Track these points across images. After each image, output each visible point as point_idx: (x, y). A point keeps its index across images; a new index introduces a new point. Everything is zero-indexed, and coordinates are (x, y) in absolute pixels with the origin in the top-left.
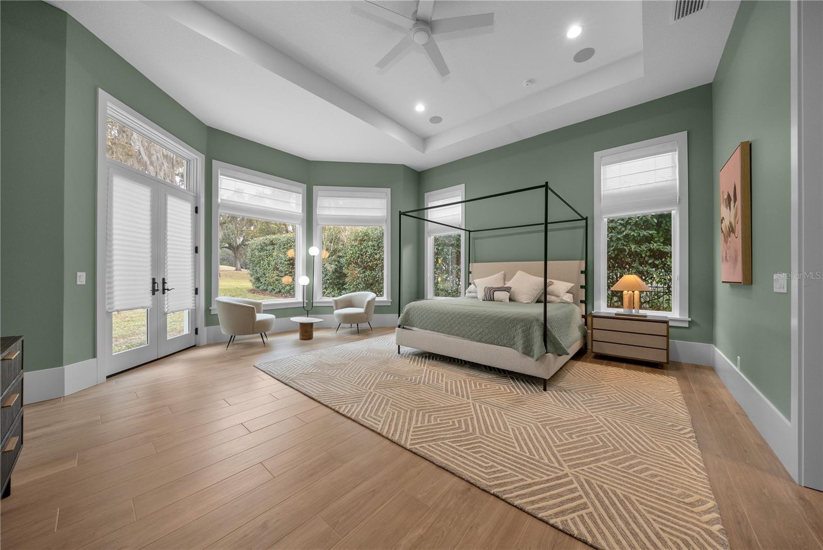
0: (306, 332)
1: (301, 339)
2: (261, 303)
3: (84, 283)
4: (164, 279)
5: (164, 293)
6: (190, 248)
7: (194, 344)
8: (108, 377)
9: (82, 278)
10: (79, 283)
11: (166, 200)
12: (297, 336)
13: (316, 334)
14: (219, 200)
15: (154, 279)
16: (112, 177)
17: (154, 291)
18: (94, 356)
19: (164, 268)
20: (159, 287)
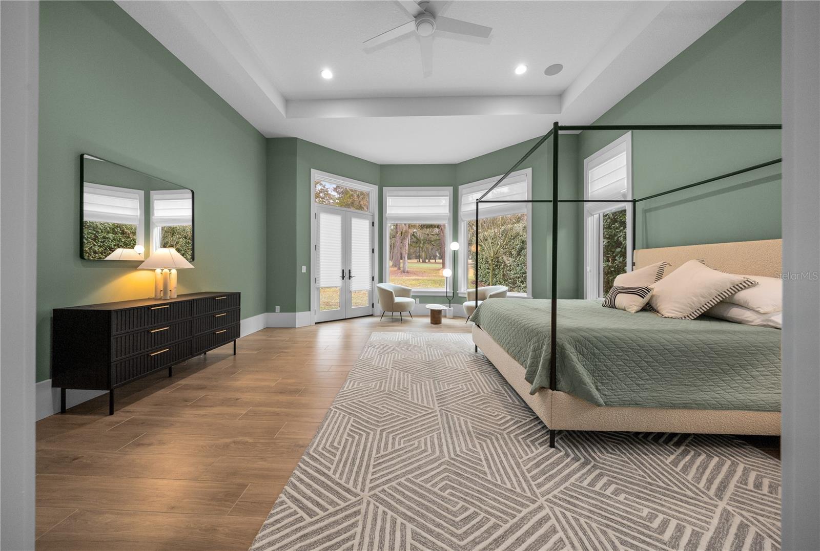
0: (436, 318)
1: (432, 323)
2: (410, 290)
3: (305, 272)
4: (350, 270)
5: (350, 279)
6: (368, 250)
7: (371, 314)
8: (316, 323)
9: (304, 269)
10: (303, 272)
11: (351, 221)
12: (428, 320)
13: (444, 321)
14: (387, 215)
15: (343, 270)
16: (320, 214)
17: (343, 277)
18: (310, 311)
19: (350, 263)
20: (346, 275)
